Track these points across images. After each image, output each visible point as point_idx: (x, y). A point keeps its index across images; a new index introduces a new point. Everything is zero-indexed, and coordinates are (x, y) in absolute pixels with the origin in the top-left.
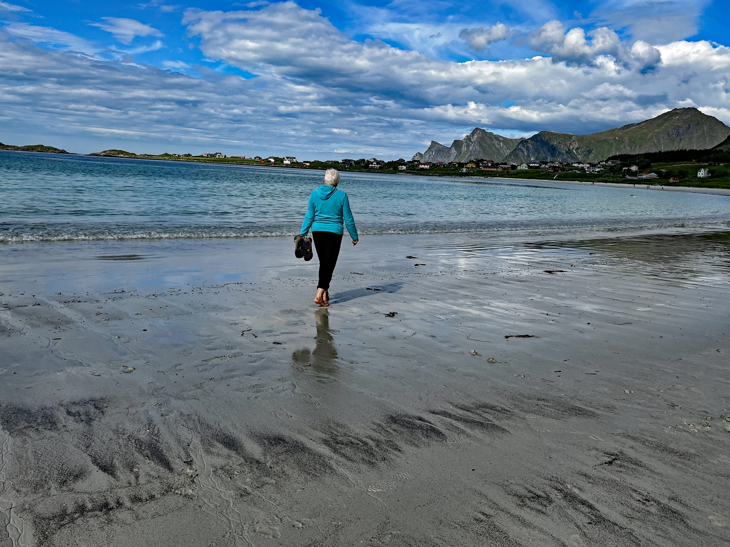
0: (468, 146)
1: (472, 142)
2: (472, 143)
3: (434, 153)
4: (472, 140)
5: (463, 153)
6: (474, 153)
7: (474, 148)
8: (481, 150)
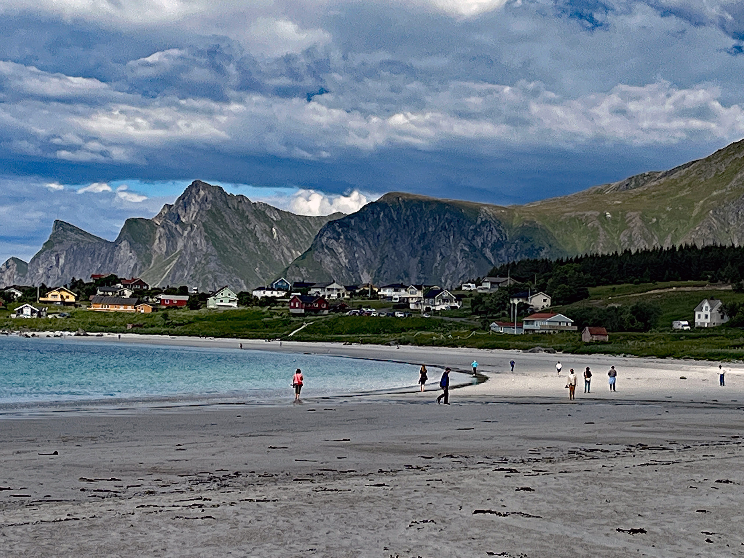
0: (171, 237)
1: (184, 226)
2: (184, 229)
3: (62, 261)
4: (184, 220)
5: (158, 260)
6: (192, 259)
7: (191, 243)
8: (211, 249)
